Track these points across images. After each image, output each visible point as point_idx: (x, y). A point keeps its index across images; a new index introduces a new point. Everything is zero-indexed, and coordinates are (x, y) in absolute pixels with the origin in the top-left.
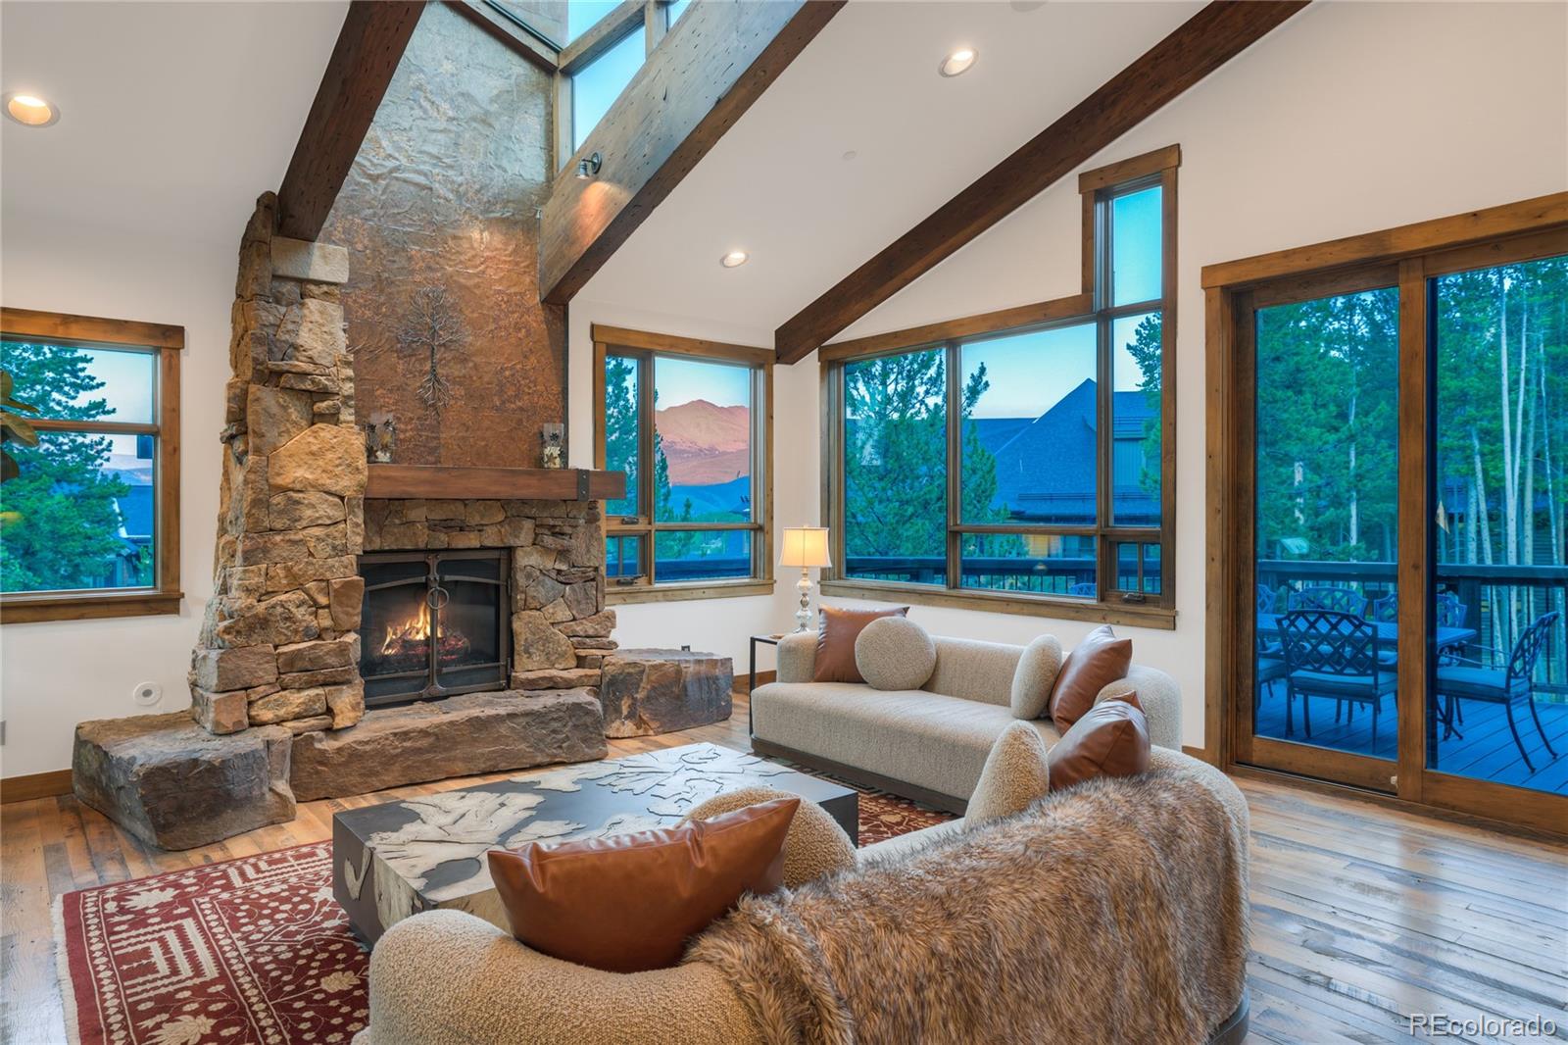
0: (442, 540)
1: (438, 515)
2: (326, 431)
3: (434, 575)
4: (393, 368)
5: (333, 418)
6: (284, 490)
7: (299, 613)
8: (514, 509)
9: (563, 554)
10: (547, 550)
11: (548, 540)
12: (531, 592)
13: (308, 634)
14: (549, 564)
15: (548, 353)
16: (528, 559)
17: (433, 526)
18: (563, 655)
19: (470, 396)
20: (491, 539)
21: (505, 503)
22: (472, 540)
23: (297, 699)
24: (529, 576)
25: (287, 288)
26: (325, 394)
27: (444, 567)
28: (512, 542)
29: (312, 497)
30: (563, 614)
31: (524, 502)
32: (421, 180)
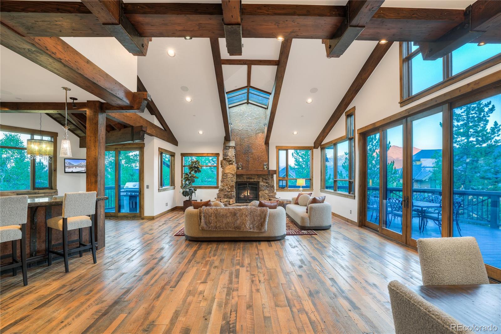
0: (248, 180)
1: (248, 177)
2: (231, 166)
3: (248, 185)
4: (242, 156)
5: (232, 164)
6: (226, 173)
7: (227, 189)
8: (259, 176)
9: (267, 183)
10: (264, 182)
11: (264, 180)
12: (262, 188)
13: (228, 192)
14: (265, 184)
15: (266, 152)
16: (261, 183)
17: (247, 178)
18: (267, 198)
19: (253, 159)
20: (255, 180)
21: (258, 175)
22: (252, 180)
23: (226, 200)
24: (261, 186)
25: (227, 148)
26: (231, 161)
27: (249, 184)
28: (259, 181)
29: (229, 174)
30: (267, 192)
31: (261, 175)
32: (246, 129)
